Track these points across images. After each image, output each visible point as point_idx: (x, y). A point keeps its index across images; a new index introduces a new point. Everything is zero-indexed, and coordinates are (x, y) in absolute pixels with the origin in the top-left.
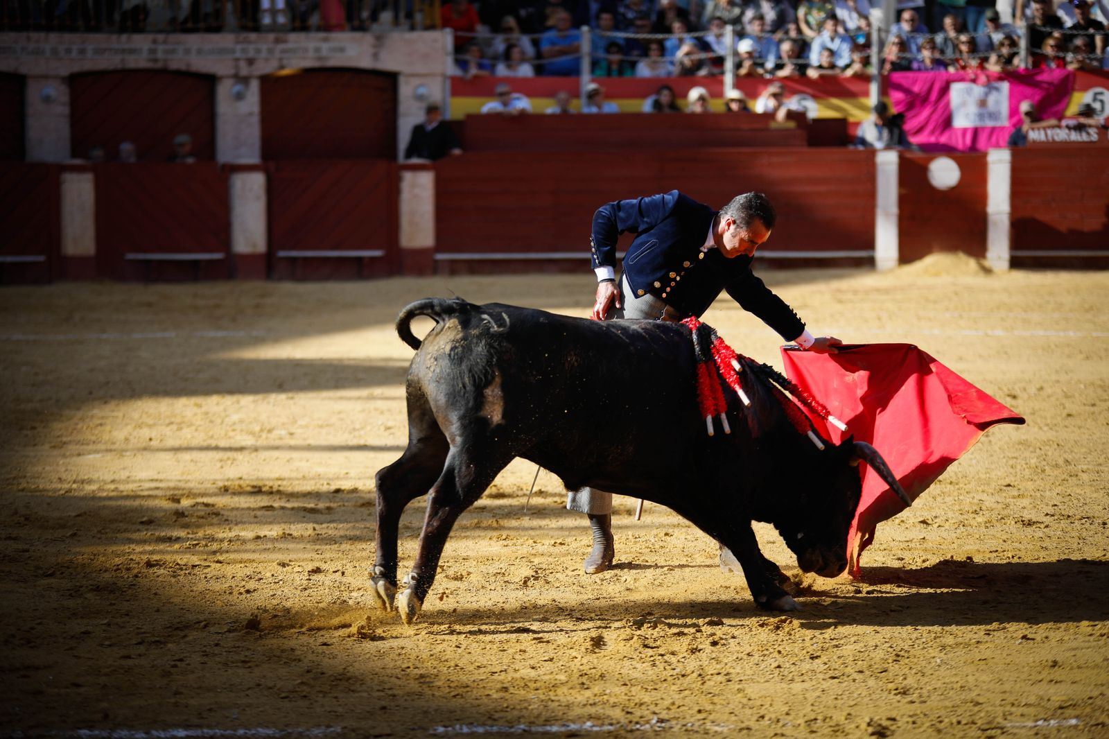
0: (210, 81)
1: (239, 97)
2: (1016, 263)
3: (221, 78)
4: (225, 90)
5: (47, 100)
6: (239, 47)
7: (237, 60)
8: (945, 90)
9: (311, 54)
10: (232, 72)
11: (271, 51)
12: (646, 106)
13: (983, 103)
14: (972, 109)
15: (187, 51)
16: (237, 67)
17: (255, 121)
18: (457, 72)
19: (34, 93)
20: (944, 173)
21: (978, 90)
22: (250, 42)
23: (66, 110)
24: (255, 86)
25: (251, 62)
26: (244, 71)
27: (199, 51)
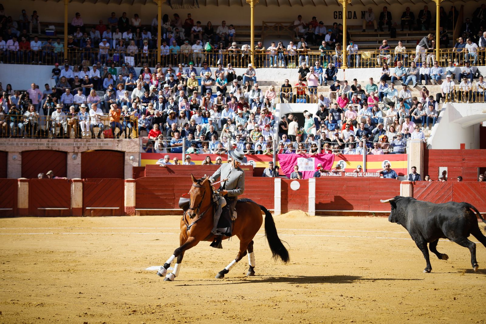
0: (66, 154)
1: (75, 159)
2: (317, 214)
3: (69, 153)
4: (70, 157)
5: (14, 159)
6: (75, 143)
7: (74, 147)
8: (296, 159)
9: (97, 145)
10: (73, 151)
11: (85, 144)
12: (202, 163)
13: (307, 164)
14: (304, 166)
15: (59, 144)
16: (74, 149)
17: (80, 166)
18: (144, 152)
19: (10, 157)
20: (295, 186)
21: (305, 160)
22: (78, 142)
23: (20, 163)
24: (80, 155)
25: (78, 148)
26: (76, 150)
27: (62, 144)
